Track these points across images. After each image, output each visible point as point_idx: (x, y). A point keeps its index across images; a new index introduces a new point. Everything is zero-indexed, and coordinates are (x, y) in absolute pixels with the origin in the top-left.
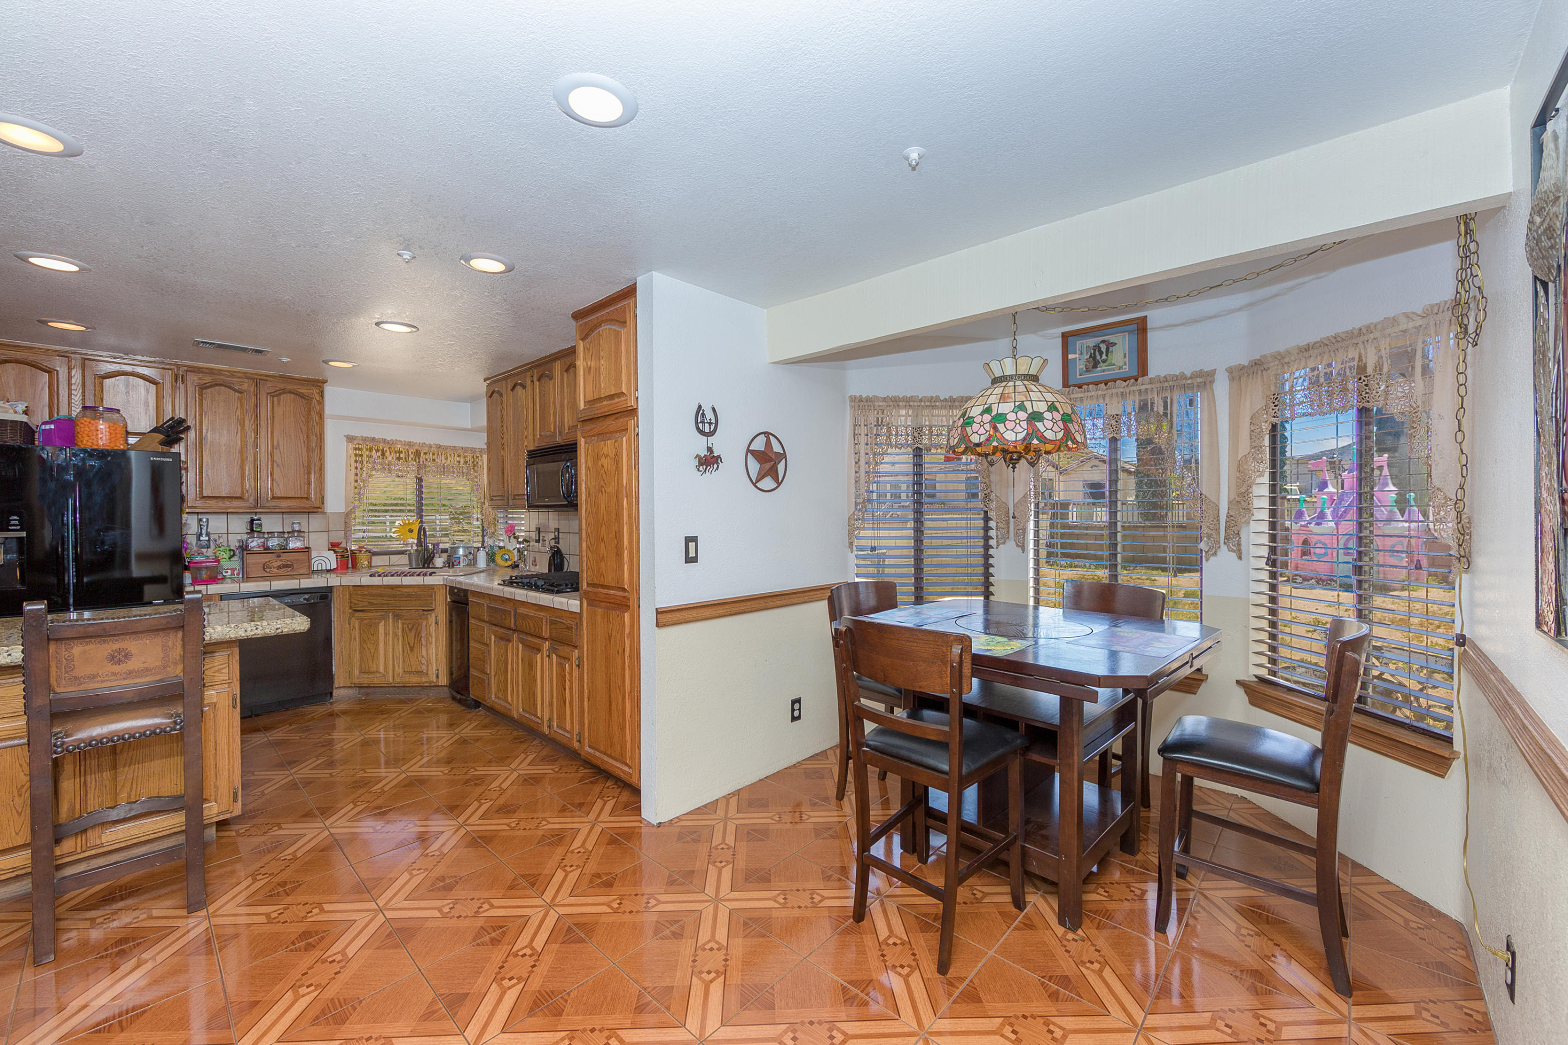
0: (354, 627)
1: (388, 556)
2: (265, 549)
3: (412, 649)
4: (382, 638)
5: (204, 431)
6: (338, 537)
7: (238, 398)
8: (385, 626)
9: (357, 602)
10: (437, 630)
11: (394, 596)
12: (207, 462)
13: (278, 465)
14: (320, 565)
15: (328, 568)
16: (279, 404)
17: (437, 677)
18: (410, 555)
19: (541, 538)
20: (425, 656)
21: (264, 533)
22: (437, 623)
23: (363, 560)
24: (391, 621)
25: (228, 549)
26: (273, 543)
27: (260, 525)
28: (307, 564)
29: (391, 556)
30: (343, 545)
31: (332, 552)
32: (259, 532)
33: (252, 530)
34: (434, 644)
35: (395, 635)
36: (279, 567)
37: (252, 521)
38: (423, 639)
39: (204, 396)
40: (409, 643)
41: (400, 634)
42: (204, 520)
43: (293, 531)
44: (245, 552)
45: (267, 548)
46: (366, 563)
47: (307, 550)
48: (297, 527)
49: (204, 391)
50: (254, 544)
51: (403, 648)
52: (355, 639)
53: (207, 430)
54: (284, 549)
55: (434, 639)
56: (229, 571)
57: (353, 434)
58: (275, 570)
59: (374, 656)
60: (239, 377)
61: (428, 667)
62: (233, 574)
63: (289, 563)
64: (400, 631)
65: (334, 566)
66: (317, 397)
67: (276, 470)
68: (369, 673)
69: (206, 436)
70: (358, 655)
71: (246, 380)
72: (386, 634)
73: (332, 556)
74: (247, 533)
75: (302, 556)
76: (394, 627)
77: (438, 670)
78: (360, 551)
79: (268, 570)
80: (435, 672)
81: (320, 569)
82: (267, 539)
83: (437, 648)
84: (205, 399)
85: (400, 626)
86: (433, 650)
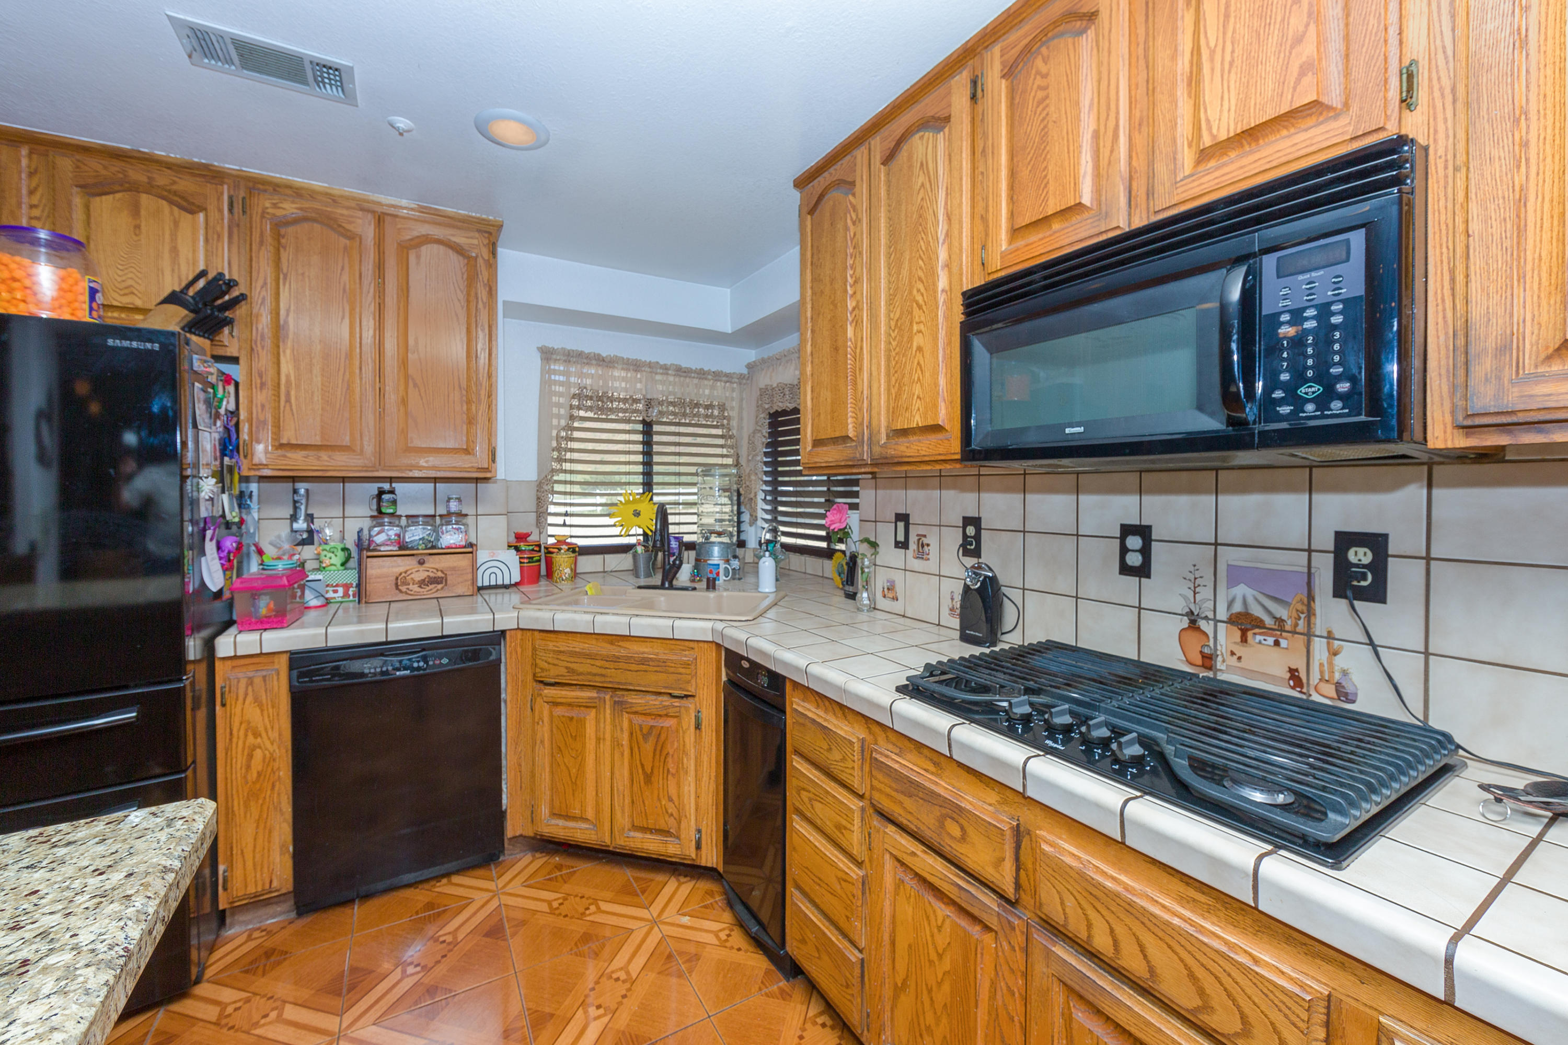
0: (541, 719)
1: (601, 557)
2: (401, 548)
3: (648, 778)
4: (591, 744)
5: (283, 312)
6: (526, 524)
7: (345, 248)
8: (597, 721)
9: (545, 665)
10: (698, 740)
11: (616, 659)
12: (288, 376)
13: (415, 385)
14: (493, 576)
15: (507, 582)
16: (418, 263)
17: (698, 847)
18: (635, 556)
19: (913, 539)
20: (675, 798)
21: (400, 516)
22: (698, 727)
23: (563, 562)
24: (608, 711)
25: (340, 546)
26: (415, 534)
27: (394, 502)
28: (470, 576)
29: (606, 556)
30: (533, 538)
31: (513, 552)
32: (392, 515)
33: (380, 512)
34: (692, 773)
35: (616, 743)
36: (422, 583)
37: (381, 492)
38: (670, 759)
39: (283, 241)
40: (642, 766)
41: (625, 742)
42: (302, 491)
43: (450, 514)
44: (365, 553)
45: (402, 546)
46: (568, 571)
47: (470, 548)
48: (454, 506)
49: (283, 231)
50: (384, 536)
51: (631, 774)
52: (542, 742)
53: (288, 311)
54: (432, 548)
55: (692, 763)
56: (341, 590)
57: (550, 344)
58: (415, 588)
59: (576, 784)
60: (348, 208)
61: (679, 823)
62: (346, 594)
63: (440, 574)
64: (626, 735)
65: (516, 578)
66: (485, 253)
67: (413, 394)
68: (568, 817)
69: (286, 322)
70: (547, 775)
71: (360, 214)
72: (598, 740)
73: (512, 558)
74: (372, 517)
75: (462, 562)
76: (614, 726)
77: (699, 831)
78: (560, 549)
79: (403, 588)
80: (693, 835)
81: (493, 583)
82: (404, 529)
83: (698, 780)
84: (285, 248)
85: (626, 724)
86: (689, 787)
